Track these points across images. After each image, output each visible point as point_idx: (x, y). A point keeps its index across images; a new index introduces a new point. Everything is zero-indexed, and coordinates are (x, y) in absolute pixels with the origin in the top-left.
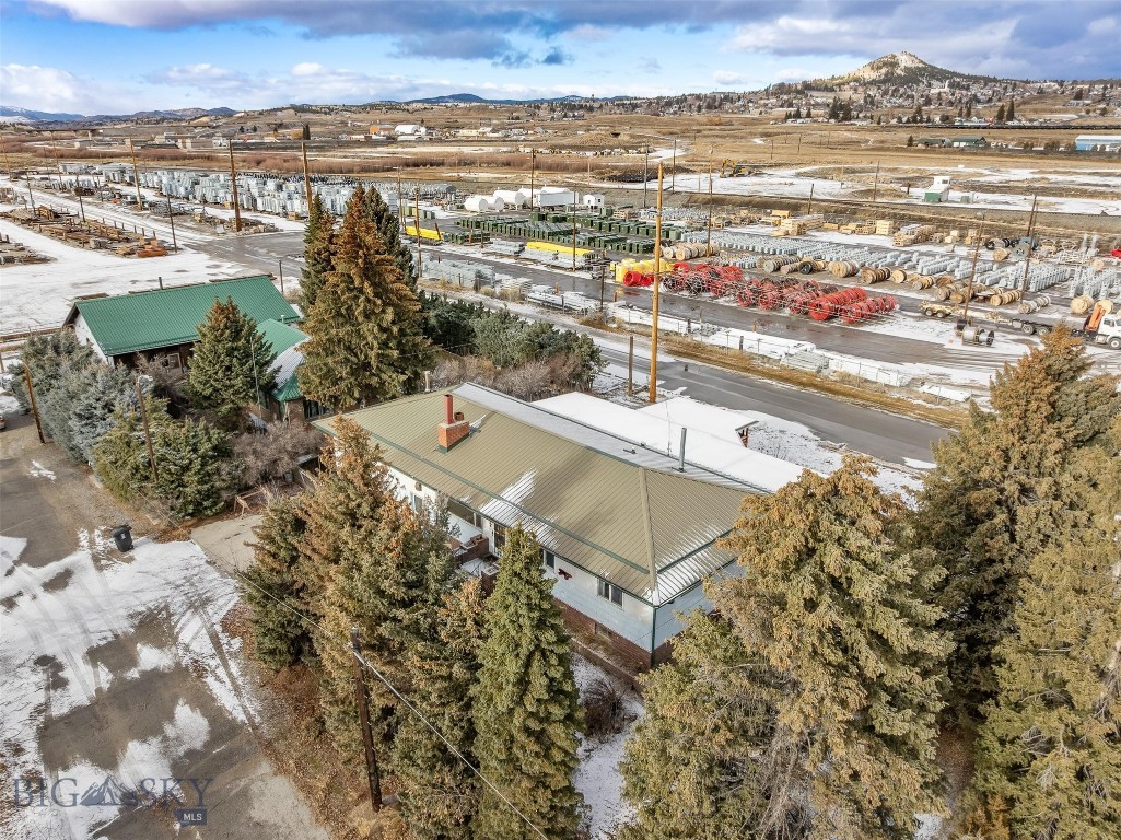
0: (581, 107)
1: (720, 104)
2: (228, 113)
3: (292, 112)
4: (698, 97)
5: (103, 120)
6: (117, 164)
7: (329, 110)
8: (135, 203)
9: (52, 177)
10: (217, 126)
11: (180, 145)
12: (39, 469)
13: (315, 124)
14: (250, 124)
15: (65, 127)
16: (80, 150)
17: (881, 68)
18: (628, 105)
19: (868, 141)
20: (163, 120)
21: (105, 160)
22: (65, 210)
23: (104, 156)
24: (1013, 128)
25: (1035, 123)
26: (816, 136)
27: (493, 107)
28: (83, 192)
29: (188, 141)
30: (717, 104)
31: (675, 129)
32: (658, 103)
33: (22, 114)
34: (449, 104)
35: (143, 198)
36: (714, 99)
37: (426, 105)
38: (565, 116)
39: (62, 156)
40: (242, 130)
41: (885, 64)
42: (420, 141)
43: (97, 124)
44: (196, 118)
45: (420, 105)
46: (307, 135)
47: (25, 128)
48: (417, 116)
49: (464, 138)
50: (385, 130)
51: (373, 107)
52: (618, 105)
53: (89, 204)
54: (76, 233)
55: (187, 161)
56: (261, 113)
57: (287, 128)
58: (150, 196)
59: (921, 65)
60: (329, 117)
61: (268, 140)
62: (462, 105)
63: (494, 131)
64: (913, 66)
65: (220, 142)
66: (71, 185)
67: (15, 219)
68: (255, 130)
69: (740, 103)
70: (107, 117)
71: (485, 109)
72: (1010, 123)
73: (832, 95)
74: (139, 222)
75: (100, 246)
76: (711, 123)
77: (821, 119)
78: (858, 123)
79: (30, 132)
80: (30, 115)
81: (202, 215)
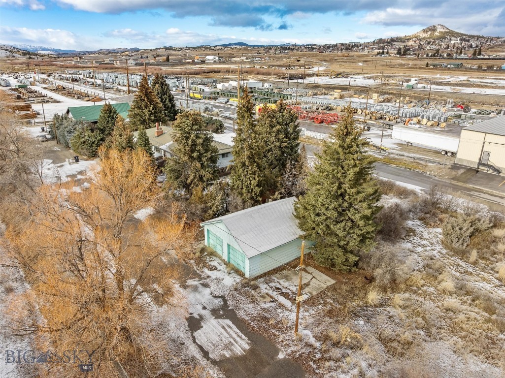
0: (289, 49)
1: (352, 47)
2: (137, 50)
3: (164, 50)
4: (342, 45)
5: (85, 53)
6: (88, 71)
7: (180, 49)
8: (93, 85)
9: (63, 75)
10: (132, 56)
11: (115, 63)
12: (56, 148)
13: (173, 55)
14: (145, 55)
15: (69, 55)
16: (74, 65)
17: (428, 32)
18: (311, 48)
19: (409, 64)
20: (110, 53)
21: (84, 69)
22: (67, 87)
23: (84, 67)
24: (479, 59)
25: (491, 57)
26: (387, 62)
27: (250, 48)
28: (74, 80)
29: (118, 61)
30: (350, 47)
31: (327, 59)
32: (324, 47)
33: (52, 50)
34: (233, 47)
35: (96, 83)
36: (349, 46)
37: (222, 48)
38: (281, 53)
39: (67, 67)
40: (142, 57)
41: (430, 30)
42: (215, 63)
43: (82, 55)
44: (123, 52)
45: (220, 47)
46: (168, 60)
47: (53, 56)
48: (217, 52)
49: (234, 62)
50: (201, 58)
51: (200, 48)
52: (306, 48)
53: (76, 85)
54: (70, 94)
55: (116, 70)
56: (151, 50)
57: (161, 57)
58: (99, 82)
59: (447, 30)
60: (179, 53)
61: (151, 62)
62: (238, 47)
63: (247, 59)
64: (443, 31)
65: (131, 62)
66: (70, 78)
67: (49, 89)
68: (147, 57)
69: (361, 47)
70: (86, 52)
71: (246, 49)
72: (479, 57)
73: (404, 44)
74: (93, 91)
75: (78, 98)
76: (344, 56)
77: (392, 55)
78: (409, 56)
79: (55, 58)
80: (55, 50)
81: (117, 89)
